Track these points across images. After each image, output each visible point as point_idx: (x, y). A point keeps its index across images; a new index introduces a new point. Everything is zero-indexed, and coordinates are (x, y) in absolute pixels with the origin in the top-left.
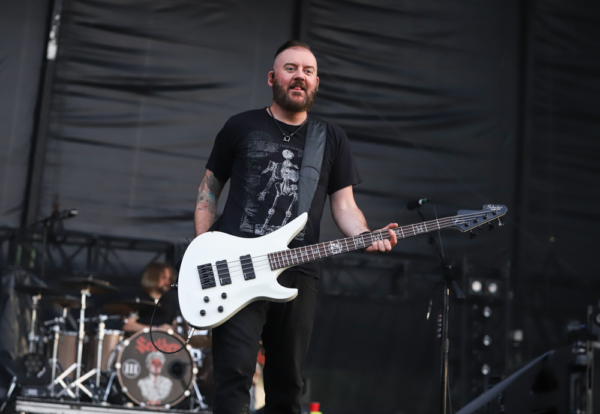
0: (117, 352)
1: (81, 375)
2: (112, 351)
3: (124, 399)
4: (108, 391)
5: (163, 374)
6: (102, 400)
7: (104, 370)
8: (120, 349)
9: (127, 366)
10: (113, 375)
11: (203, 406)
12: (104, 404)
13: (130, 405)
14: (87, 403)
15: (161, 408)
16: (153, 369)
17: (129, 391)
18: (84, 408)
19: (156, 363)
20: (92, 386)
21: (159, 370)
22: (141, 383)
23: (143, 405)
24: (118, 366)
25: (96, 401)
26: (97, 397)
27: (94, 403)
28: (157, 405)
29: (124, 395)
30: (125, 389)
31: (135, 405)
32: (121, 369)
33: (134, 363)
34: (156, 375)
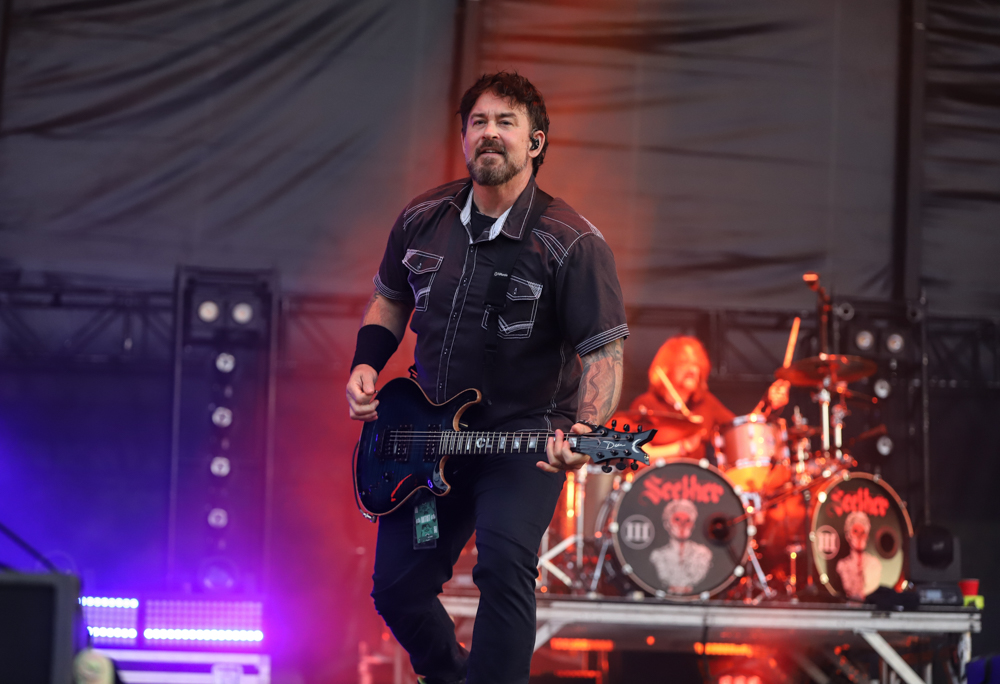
0: (610, 503)
1: (550, 547)
2: (603, 502)
3: (627, 586)
4: (597, 573)
5: (693, 538)
6: (588, 590)
7: (590, 538)
8: (616, 497)
9: (630, 527)
10: (606, 544)
11: (768, 592)
12: (592, 596)
13: (638, 596)
14: (562, 596)
15: (694, 599)
16: (676, 531)
17: (634, 571)
18: (556, 604)
19: (682, 521)
20: (570, 565)
21: (687, 533)
22: (656, 556)
23: (660, 594)
24: (614, 527)
25: (578, 591)
26: (578, 584)
27: (575, 595)
28: (685, 595)
29: (627, 578)
30: (627, 569)
31: (647, 595)
32: (619, 533)
33: (641, 522)
34: (682, 540)
